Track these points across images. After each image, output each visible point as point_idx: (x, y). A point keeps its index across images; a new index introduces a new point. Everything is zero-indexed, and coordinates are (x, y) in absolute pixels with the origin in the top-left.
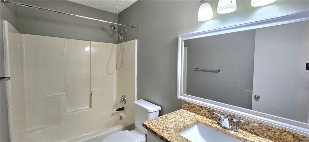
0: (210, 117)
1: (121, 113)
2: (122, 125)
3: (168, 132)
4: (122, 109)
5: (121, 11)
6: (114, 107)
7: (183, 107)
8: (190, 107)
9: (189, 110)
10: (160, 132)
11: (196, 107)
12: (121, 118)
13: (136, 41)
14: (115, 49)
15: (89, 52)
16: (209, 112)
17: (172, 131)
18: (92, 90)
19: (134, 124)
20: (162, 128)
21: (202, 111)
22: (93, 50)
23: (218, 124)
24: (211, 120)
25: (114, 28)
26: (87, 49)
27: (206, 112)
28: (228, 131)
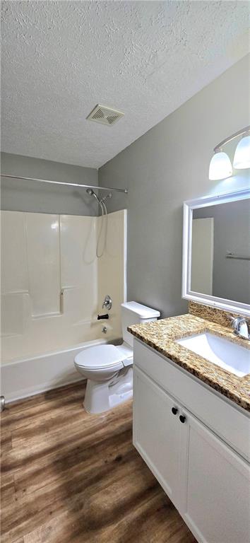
0: (227, 324)
1: (104, 323)
2: (106, 338)
3: (160, 337)
4: (106, 317)
5: (102, 165)
6: (95, 313)
7: (190, 310)
8: (200, 311)
9: (198, 316)
10: (147, 337)
11: (208, 310)
12: (104, 331)
13: (125, 211)
14: (95, 226)
15: (57, 231)
16: (225, 317)
17: (165, 336)
18: (63, 287)
19: (122, 339)
20: (153, 333)
21: (215, 316)
22: (63, 229)
23: (236, 333)
24: (226, 329)
25: (93, 193)
26: (55, 226)
27: (221, 318)
28: (246, 342)
